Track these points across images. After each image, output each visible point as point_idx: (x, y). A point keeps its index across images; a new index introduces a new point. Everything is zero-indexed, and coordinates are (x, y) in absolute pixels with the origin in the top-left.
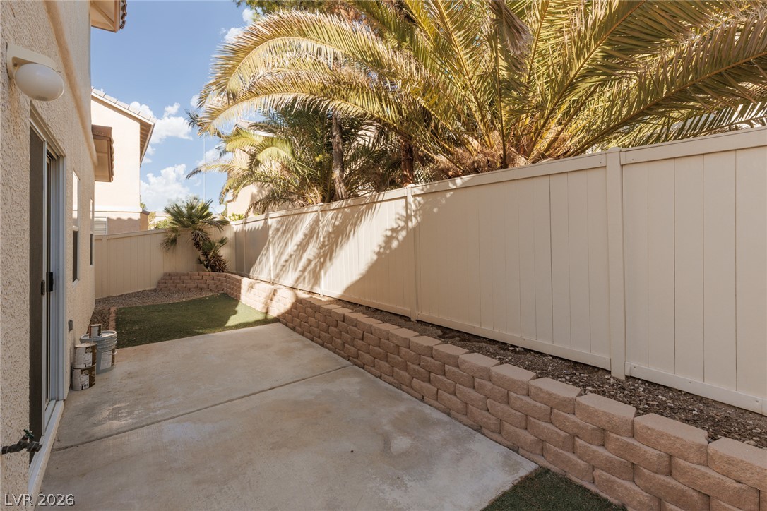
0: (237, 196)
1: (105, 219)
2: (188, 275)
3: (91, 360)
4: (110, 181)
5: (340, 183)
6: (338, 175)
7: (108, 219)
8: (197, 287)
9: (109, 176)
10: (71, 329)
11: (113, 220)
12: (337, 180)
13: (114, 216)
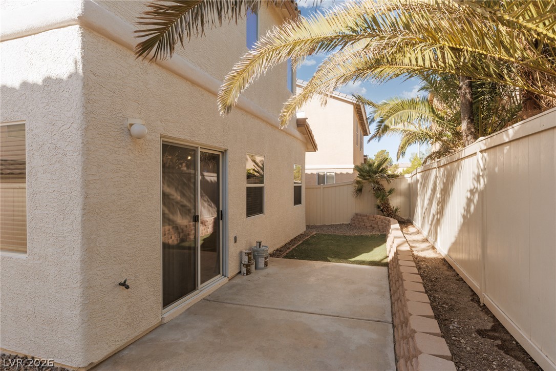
0: (405, 153)
1: (334, 174)
2: (366, 216)
3: (247, 260)
4: (315, 151)
5: (467, 136)
6: (465, 127)
7: (335, 173)
8: (371, 226)
9: (314, 148)
10: (235, 242)
11: (338, 174)
12: (464, 133)
13: (338, 172)
